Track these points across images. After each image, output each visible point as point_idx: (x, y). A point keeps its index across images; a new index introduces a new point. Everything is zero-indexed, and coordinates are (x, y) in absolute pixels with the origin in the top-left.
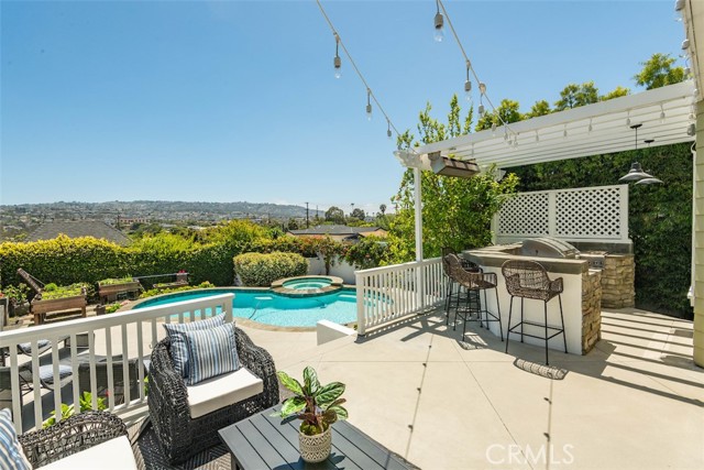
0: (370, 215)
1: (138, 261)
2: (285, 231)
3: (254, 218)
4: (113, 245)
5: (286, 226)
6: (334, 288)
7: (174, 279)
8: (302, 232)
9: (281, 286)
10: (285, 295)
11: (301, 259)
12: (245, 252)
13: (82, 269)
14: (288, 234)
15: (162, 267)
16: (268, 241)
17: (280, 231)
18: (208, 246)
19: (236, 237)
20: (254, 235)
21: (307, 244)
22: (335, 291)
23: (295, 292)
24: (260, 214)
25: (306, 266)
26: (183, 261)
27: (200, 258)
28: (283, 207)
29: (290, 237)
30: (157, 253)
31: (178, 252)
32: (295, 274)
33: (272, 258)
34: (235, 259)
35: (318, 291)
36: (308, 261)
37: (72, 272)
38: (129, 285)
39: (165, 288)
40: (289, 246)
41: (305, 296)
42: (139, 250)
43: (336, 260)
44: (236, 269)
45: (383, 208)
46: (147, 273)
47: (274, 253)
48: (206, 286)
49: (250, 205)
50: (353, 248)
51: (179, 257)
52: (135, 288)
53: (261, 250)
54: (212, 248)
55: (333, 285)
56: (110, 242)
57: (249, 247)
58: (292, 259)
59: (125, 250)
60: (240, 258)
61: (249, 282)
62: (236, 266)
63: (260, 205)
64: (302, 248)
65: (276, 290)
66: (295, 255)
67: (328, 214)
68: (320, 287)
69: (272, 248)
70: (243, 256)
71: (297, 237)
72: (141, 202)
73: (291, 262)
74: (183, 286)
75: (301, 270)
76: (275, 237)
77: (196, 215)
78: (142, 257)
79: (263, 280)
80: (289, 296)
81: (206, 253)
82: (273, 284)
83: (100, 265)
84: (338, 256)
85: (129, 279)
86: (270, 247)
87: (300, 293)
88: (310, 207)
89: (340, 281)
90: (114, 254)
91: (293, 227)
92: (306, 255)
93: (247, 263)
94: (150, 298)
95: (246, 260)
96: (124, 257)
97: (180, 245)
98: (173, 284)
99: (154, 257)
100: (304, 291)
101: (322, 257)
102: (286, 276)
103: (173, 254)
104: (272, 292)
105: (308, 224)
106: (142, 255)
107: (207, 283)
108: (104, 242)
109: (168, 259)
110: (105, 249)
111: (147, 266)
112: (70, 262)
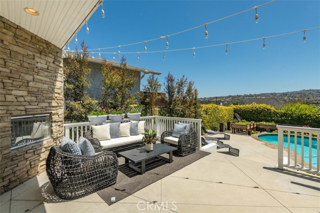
1: (281, 116)
4: (272, 108)
13: (257, 117)
15: (294, 121)
26: (309, 120)
30: (293, 114)
31: (305, 114)
37: (254, 117)
38: (272, 126)
42: (283, 111)
51: (306, 117)
59: (276, 111)
78: (285, 115)
83: (265, 116)
85: (273, 124)
90: (271, 112)
96: (276, 114)
99: (291, 116)
103: (302, 115)
106: (284, 114)
108: (269, 107)
109: (299, 117)
110: (268, 110)
111: (286, 119)
112: (254, 113)
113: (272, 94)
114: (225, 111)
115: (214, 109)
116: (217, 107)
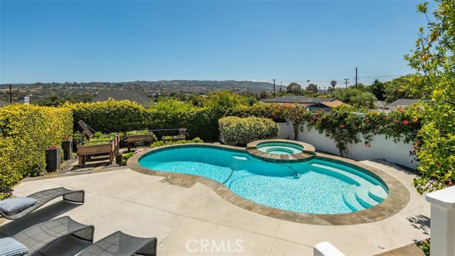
0: (322, 88)
1: (154, 118)
2: (259, 99)
3: (238, 90)
4: (140, 106)
5: (259, 96)
6: (307, 156)
7: (177, 133)
8: (271, 100)
9: (255, 148)
10: (258, 158)
11: (273, 124)
12: (227, 115)
13: (119, 123)
14: (261, 102)
15: (169, 123)
16: (246, 107)
17: (255, 99)
18: (202, 109)
19: (221, 103)
20: (235, 102)
21: (277, 111)
22: (308, 159)
23: (268, 156)
24: (242, 88)
25: (277, 130)
26: (184, 120)
27: (196, 119)
28: (257, 83)
29: (262, 105)
30: (167, 114)
31: (180, 113)
32: (268, 136)
33: (248, 122)
34: (220, 120)
35: (291, 158)
36: (279, 126)
37: (114, 124)
38: (146, 136)
39: (168, 140)
40: (263, 112)
41: (278, 161)
42: (155, 111)
43: (305, 127)
44: (220, 129)
45: (334, 83)
46: (159, 128)
47: (250, 118)
48: (196, 142)
49: (236, 82)
50: (324, 117)
51: (181, 117)
52: (150, 139)
53: (239, 114)
54: (204, 111)
55: (304, 152)
56: (138, 105)
57: (231, 111)
58: (265, 124)
59: (146, 111)
60: (223, 120)
61: (230, 141)
62: (220, 127)
63: (242, 82)
64: (273, 114)
65: (251, 152)
66: (268, 120)
67: (289, 88)
68: (291, 153)
69: (248, 113)
70: (226, 118)
71: (269, 105)
72: (176, 81)
73: (264, 126)
74: (181, 139)
75: (273, 134)
76: (251, 104)
77: (204, 88)
78: (157, 116)
79: (241, 141)
80: (263, 159)
81: (200, 115)
82: (249, 145)
83: (130, 120)
84: (307, 123)
85: (146, 132)
86: (247, 112)
87: (273, 157)
88: (276, 84)
89: (312, 149)
90: (139, 113)
91: (263, 97)
92: (276, 121)
93: (228, 125)
94: (157, 148)
95: (228, 123)
96: (146, 115)
97: (183, 108)
98: (175, 137)
99: (165, 116)
100: (277, 155)
101: (291, 123)
102: (260, 138)
103: (177, 115)
104: (247, 152)
105: (274, 94)
106: (157, 114)
107: (198, 139)
108: (135, 105)
109: (174, 118)
110: (134, 109)
111: (160, 122)
112: (113, 117)
113: (105, 84)
114: (57, 118)
115: (30, 117)
116: (36, 112)
